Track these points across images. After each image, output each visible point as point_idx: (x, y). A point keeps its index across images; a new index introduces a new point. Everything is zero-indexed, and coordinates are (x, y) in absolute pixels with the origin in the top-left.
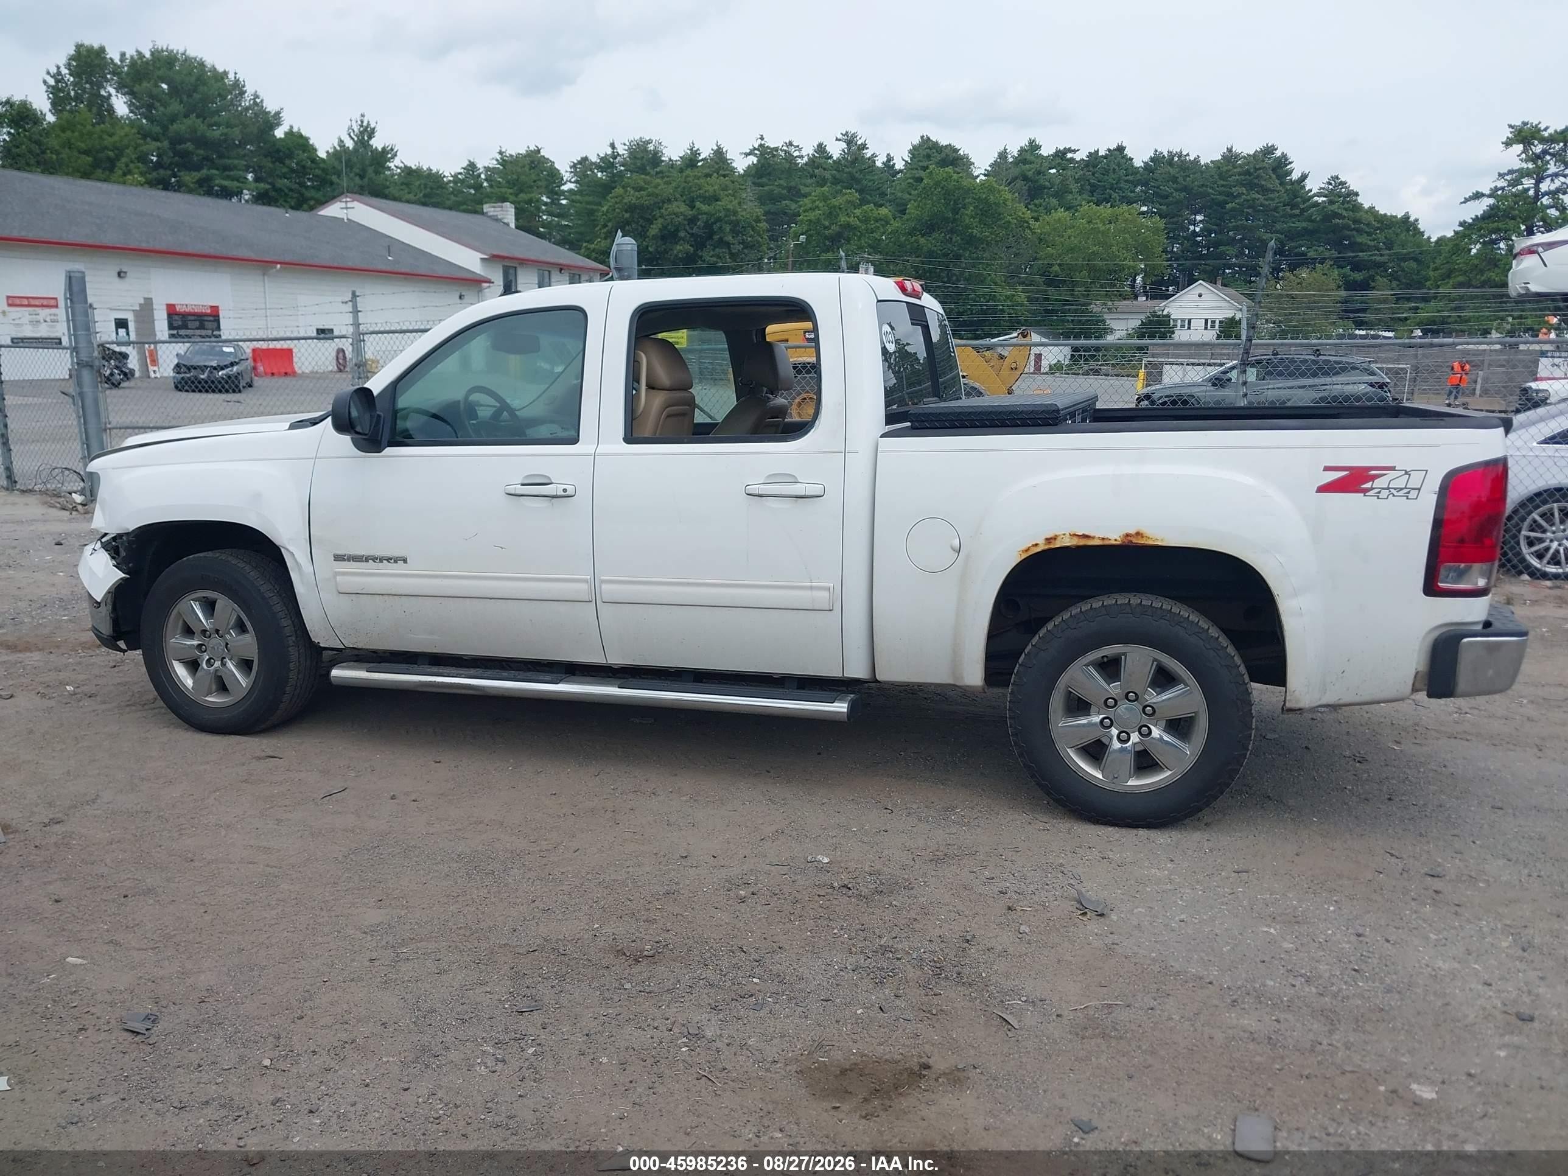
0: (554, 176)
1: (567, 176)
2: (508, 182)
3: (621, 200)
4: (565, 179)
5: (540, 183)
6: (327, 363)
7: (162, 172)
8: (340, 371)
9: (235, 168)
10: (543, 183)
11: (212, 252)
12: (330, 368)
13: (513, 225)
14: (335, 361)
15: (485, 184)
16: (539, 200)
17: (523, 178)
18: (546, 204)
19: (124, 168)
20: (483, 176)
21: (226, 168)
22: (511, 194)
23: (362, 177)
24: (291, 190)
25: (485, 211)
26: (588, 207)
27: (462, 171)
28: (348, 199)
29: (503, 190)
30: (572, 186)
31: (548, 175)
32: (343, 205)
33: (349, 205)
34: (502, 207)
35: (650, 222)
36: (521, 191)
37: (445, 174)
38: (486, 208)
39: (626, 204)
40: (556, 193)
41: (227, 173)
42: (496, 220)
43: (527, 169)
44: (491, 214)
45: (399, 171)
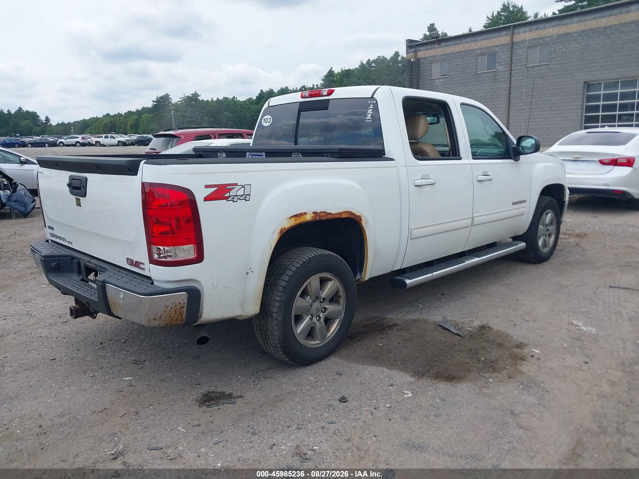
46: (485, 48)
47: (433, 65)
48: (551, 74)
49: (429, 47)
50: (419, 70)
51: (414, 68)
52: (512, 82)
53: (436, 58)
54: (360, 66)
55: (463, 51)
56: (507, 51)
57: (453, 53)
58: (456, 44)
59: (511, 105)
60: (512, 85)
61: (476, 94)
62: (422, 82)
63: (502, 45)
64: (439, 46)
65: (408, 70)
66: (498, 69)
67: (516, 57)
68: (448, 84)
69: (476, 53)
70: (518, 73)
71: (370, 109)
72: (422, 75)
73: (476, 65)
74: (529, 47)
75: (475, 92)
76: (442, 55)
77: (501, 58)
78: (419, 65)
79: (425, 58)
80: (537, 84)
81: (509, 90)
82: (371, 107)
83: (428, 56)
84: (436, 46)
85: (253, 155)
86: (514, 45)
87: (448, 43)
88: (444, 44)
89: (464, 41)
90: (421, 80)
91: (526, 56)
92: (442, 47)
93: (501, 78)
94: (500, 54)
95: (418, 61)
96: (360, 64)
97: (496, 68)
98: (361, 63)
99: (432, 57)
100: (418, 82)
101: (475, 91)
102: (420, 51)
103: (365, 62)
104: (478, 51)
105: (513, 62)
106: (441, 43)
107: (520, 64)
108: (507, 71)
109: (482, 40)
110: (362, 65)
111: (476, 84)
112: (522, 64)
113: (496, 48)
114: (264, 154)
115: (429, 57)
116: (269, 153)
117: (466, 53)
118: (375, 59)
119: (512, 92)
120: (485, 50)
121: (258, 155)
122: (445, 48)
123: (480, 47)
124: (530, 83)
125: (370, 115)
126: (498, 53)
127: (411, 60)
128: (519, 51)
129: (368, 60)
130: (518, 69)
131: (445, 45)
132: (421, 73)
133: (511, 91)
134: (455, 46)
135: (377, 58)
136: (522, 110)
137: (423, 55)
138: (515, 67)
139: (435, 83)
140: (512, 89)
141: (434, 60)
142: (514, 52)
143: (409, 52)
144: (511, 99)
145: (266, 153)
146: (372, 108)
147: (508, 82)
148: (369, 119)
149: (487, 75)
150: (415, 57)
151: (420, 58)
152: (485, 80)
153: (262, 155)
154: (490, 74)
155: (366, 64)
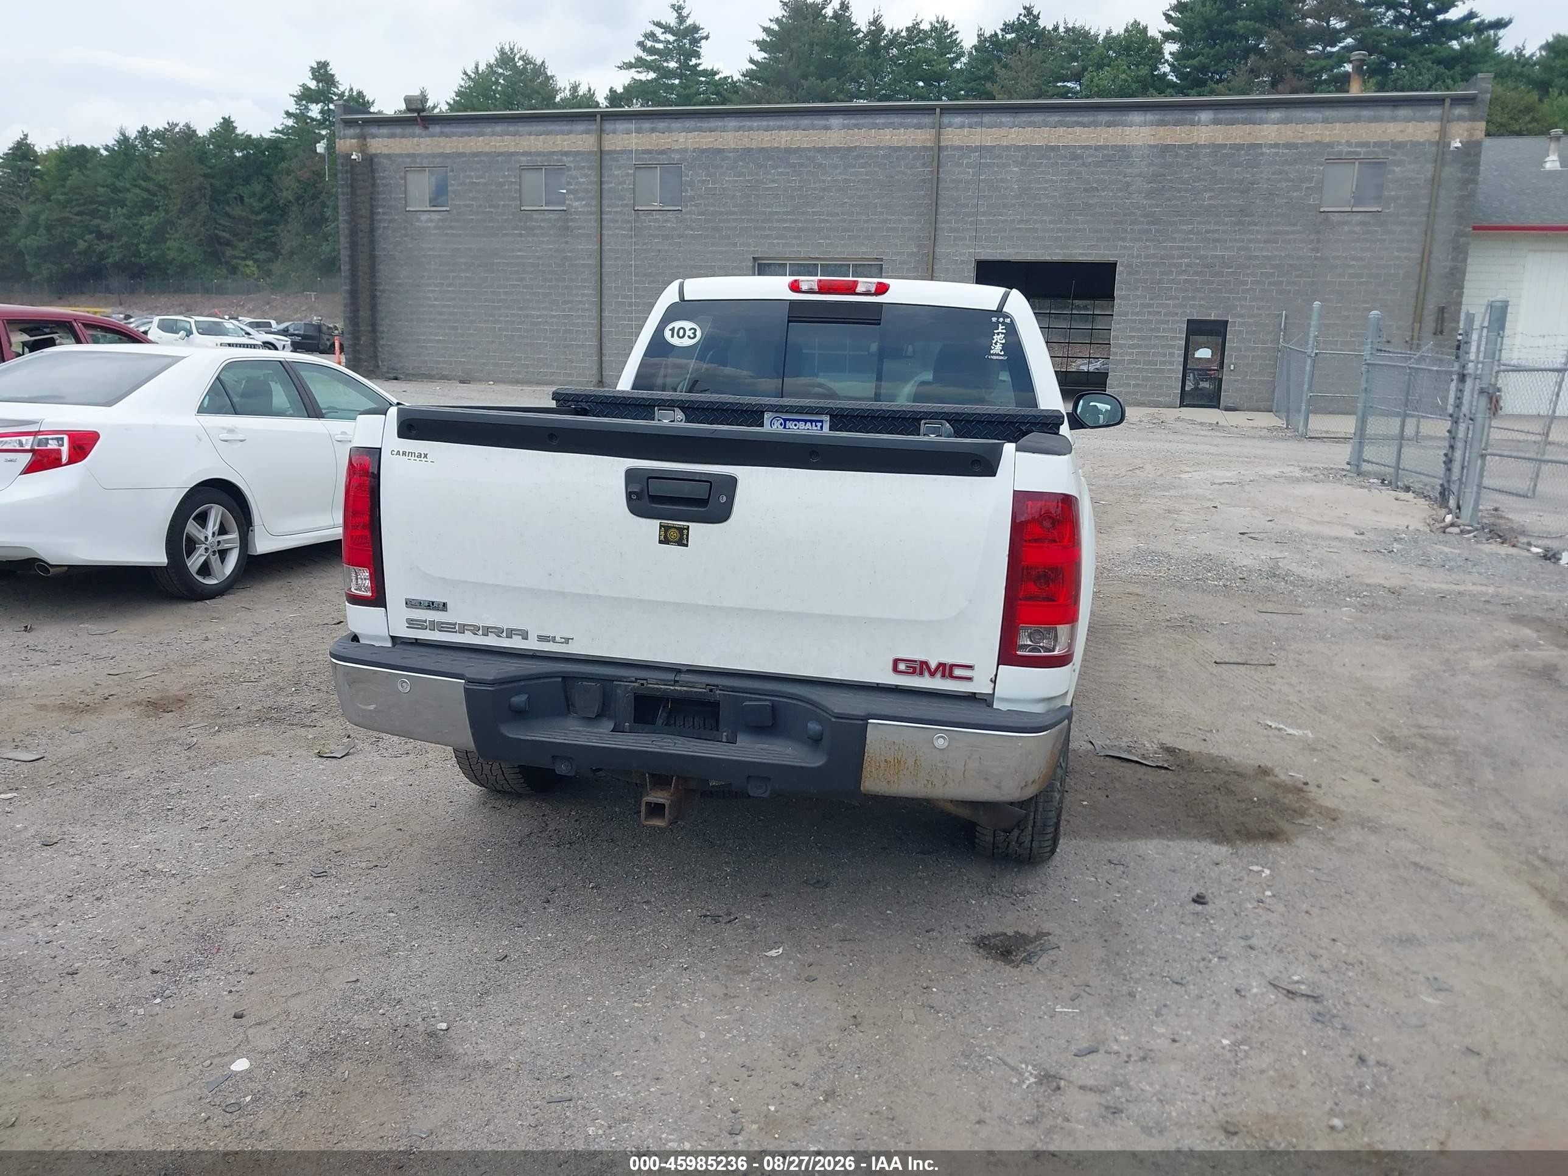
46: (539, 154)
47: (410, 176)
48: (686, 232)
49: (398, 130)
50: (374, 185)
51: (360, 177)
52: (605, 239)
53: (418, 160)
54: (118, 142)
55: (487, 154)
56: (589, 168)
57: (463, 155)
58: (469, 135)
59: (605, 292)
60: (606, 247)
61: (523, 257)
62: (384, 213)
63: (578, 153)
64: (424, 132)
65: (343, 180)
66: (571, 206)
67: (610, 185)
68: (451, 228)
69: (519, 162)
70: (617, 221)
71: (998, 334)
72: (383, 199)
73: (520, 191)
74: (637, 168)
75: (519, 254)
76: (434, 155)
77: (578, 183)
78: (373, 171)
79: (388, 156)
80: (659, 250)
81: (599, 257)
82: (1000, 330)
83: (397, 151)
84: (417, 130)
85: (785, 420)
86: (606, 157)
87: (448, 129)
88: (437, 129)
89: (489, 130)
90: (380, 210)
91: (632, 186)
92: (432, 136)
93: (579, 228)
94: (574, 173)
95: (370, 161)
96: (117, 136)
97: (567, 202)
98: (123, 135)
99: (408, 155)
100: (372, 213)
101: (520, 250)
102: (374, 136)
103: (132, 133)
104: (523, 159)
105: (605, 194)
106: (430, 126)
107: (621, 203)
108: (592, 213)
109: (530, 134)
110: (124, 140)
111: (521, 235)
112: (625, 202)
113: (565, 158)
114: (827, 418)
115: (400, 155)
117: (492, 159)
118: (161, 129)
119: (606, 263)
120: (539, 159)
121: (806, 421)
122: (440, 139)
123: (527, 149)
124: (645, 247)
126: (569, 169)
127: (353, 157)
128: (616, 173)
129: (143, 128)
130: (616, 212)
131: (441, 132)
132: (378, 193)
133: (603, 260)
134: (466, 138)
135: (167, 127)
136: (630, 305)
137: (383, 148)
138: (609, 206)
139: (419, 220)
140: (605, 255)
141: (413, 164)
142: (605, 172)
143: (345, 135)
144: (605, 278)
146: (1002, 333)
147: (596, 240)
149: (548, 216)
150: (363, 149)
151: (376, 155)
152: (542, 228)
153: (821, 421)
154: (552, 216)
155: (136, 138)
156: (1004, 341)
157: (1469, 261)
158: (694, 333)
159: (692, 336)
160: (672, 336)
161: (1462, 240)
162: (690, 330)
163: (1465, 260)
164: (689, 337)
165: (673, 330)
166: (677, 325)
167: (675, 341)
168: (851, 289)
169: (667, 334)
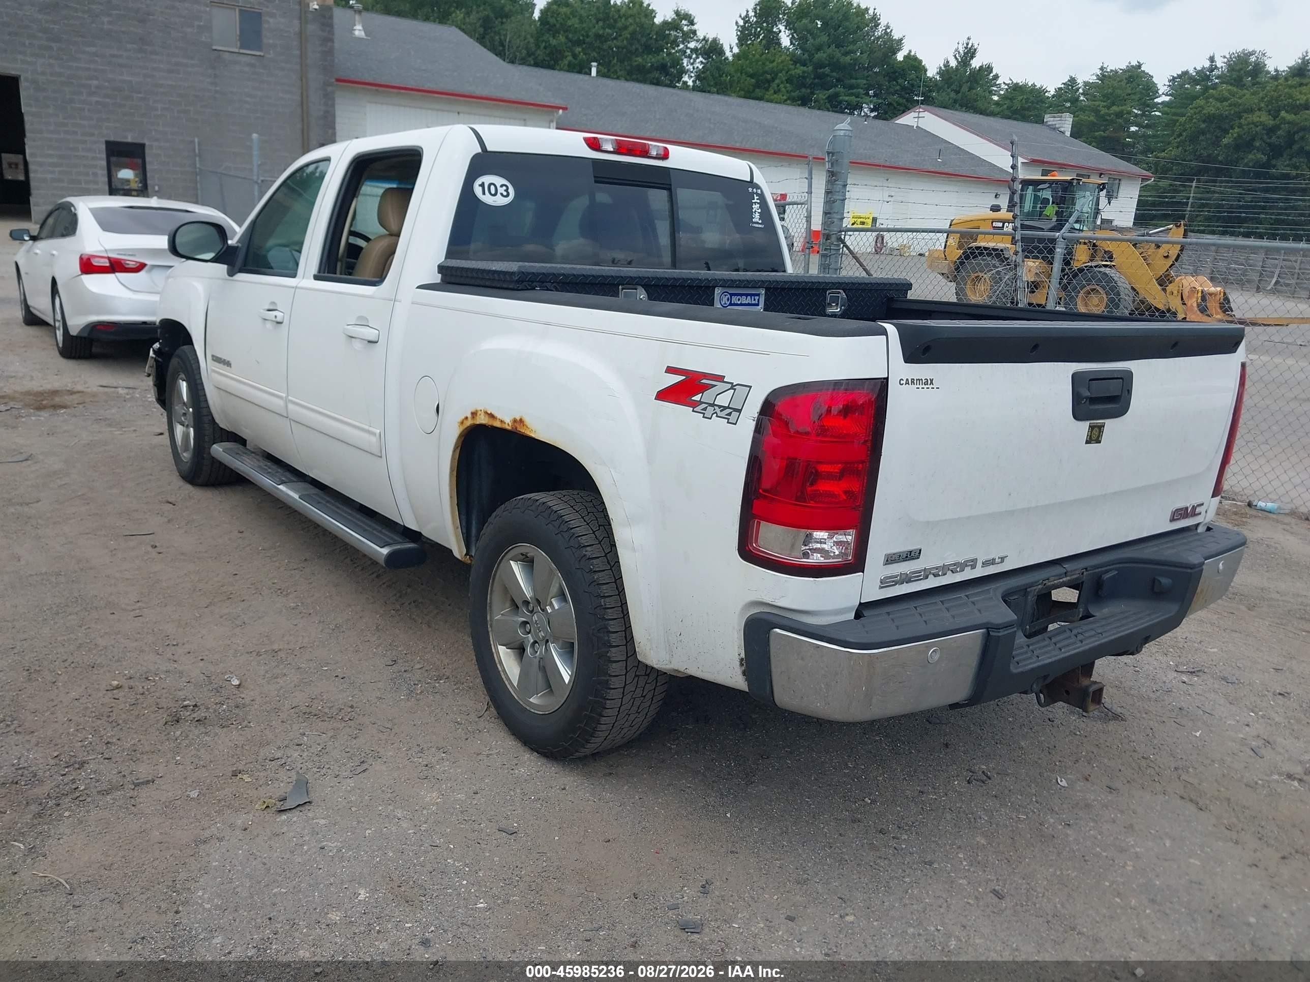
0: (1150, 88)
1: (1162, 89)
2: (1104, 96)
3: (1200, 111)
4: (1160, 92)
5: (1133, 97)
6: (867, 244)
7: (803, 90)
8: (877, 252)
9: (858, 87)
10: (1137, 97)
11: (788, 151)
12: (869, 250)
13: (1068, 134)
14: (874, 243)
15: (1082, 98)
16: (1129, 113)
17: (1119, 92)
18: (1136, 116)
19: (776, 88)
20: (1081, 91)
21: (852, 87)
22: (1104, 107)
23: (957, 92)
24: (899, 104)
25: (1045, 120)
26: (1174, 117)
27: (1063, 86)
28: (921, 110)
29: (1097, 103)
30: (1167, 99)
31: (1143, 89)
32: (916, 115)
33: (921, 115)
34: (1061, 117)
35: (1226, 132)
36: (1113, 104)
37: (1048, 89)
38: (1048, 118)
39: (1205, 114)
40: (1148, 106)
41: (851, 91)
42: (1054, 128)
43: (1123, 83)
44: (1049, 123)
45: (1006, 87)
82: (755, 201)
85: (732, 295)
116: (776, 289)
121: (747, 295)
125: (757, 216)
145: (767, 289)
148: (757, 223)
153: (758, 295)
156: (759, 211)
157: (337, 107)
158: (507, 190)
159: (505, 193)
160: (484, 193)
161: (329, 89)
162: (502, 186)
163: (333, 105)
164: (502, 194)
165: (482, 185)
166: (487, 179)
167: (487, 199)
168: (645, 153)
169: (478, 190)
